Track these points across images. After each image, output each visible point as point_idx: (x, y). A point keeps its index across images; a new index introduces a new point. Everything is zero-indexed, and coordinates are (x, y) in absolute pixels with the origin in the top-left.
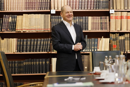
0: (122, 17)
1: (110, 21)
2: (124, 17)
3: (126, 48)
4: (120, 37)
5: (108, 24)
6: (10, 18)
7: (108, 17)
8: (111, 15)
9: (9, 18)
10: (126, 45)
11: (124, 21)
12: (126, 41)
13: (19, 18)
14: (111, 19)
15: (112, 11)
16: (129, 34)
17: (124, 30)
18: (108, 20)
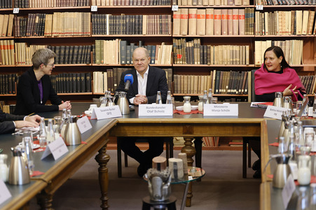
0: (189, 16)
1: (172, 21)
2: (193, 16)
3: (196, 59)
4: (187, 43)
5: (170, 26)
6: (37, 17)
7: (170, 16)
8: (174, 13)
9: (35, 18)
10: (195, 54)
11: (193, 21)
12: (195, 50)
13: (48, 17)
14: (174, 19)
15: (175, 8)
16: (199, 40)
17: (192, 34)
18: (170, 19)
